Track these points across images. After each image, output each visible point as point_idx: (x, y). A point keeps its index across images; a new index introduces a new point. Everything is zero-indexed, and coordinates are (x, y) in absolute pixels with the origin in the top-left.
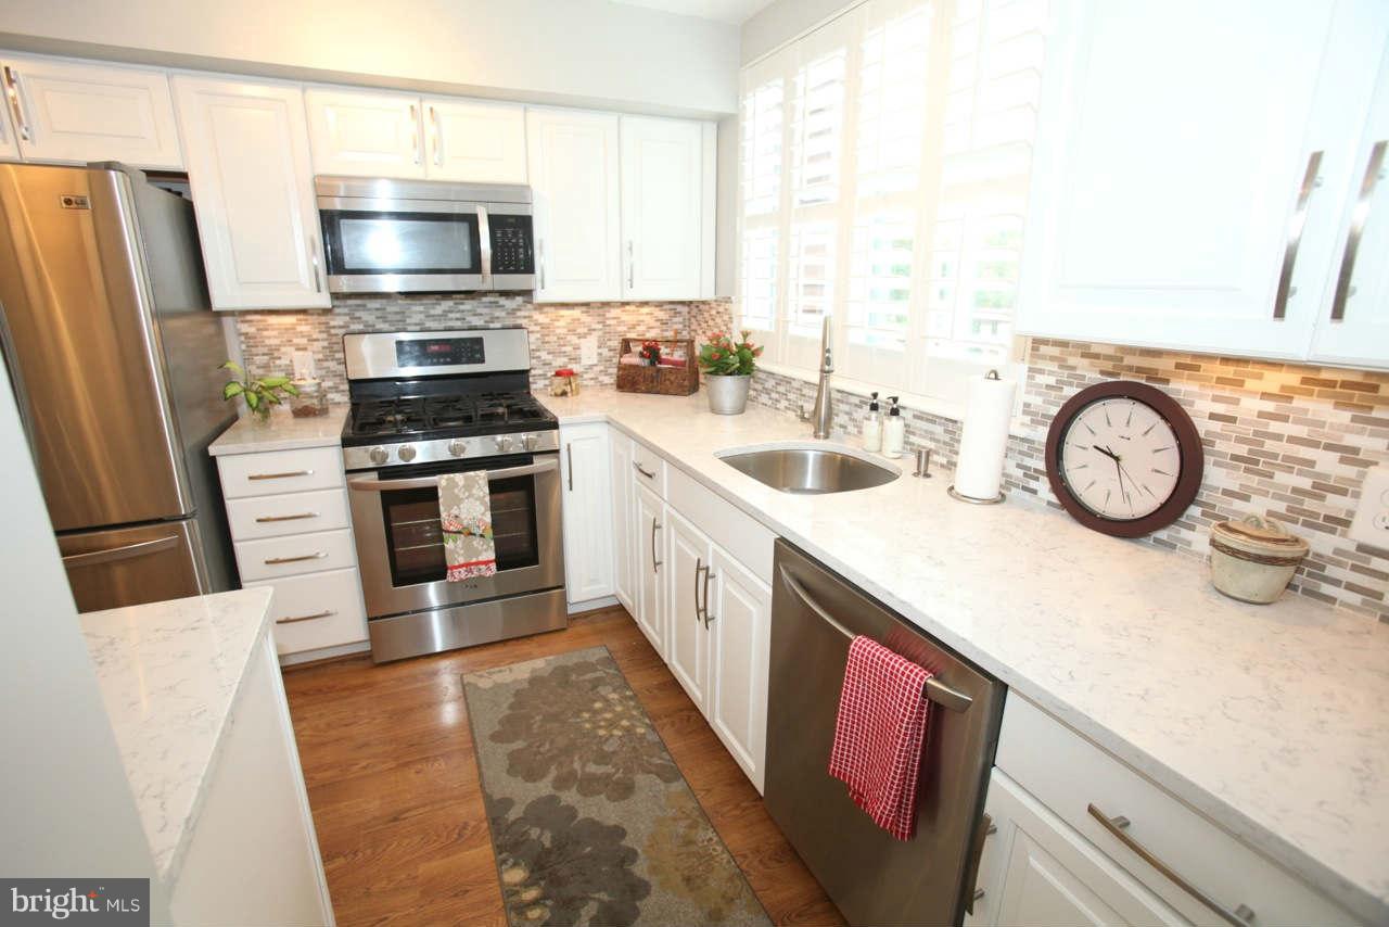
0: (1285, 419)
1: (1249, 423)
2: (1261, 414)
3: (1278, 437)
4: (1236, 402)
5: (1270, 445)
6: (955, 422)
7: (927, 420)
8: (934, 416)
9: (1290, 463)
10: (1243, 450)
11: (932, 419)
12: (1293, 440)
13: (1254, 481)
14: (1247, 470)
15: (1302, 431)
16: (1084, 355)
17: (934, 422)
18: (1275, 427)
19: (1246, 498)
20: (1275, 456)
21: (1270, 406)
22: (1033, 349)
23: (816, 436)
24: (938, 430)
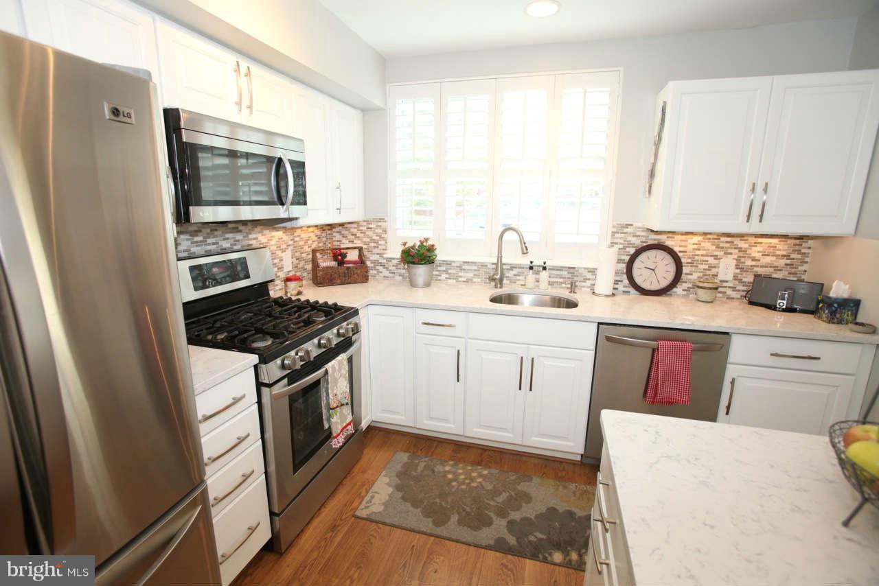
0: (699, 250)
1: (690, 252)
2: (694, 249)
3: (698, 255)
4: (686, 246)
5: (697, 258)
6: (574, 268)
7: (558, 270)
8: (561, 267)
9: (702, 262)
10: (689, 260)
11: (561, 269)
12: (702, 255)
13: (693, 269)
14: (691, 266)
15: (704, 253)
16: (634, 236)
17: (562, 270)
18: (697, 252)
19: (692, 274)
20: (698, 261)
21: (696, 247)
22: (612, 235)
23: (496, 287)
24: (565, 273)
